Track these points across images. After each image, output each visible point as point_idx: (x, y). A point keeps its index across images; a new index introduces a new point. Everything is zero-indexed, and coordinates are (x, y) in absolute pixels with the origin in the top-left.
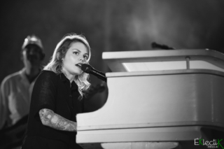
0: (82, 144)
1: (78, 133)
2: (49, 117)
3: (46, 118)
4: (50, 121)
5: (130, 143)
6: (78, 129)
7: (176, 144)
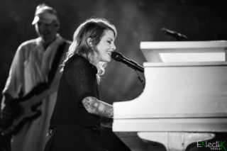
0: (118, 132)
1: (115, 121)
2: (96, 105)
3: (93, 107)
4: (97, 109)
5: (167, 133)
6: (114, 117)
7: (213, 135)
